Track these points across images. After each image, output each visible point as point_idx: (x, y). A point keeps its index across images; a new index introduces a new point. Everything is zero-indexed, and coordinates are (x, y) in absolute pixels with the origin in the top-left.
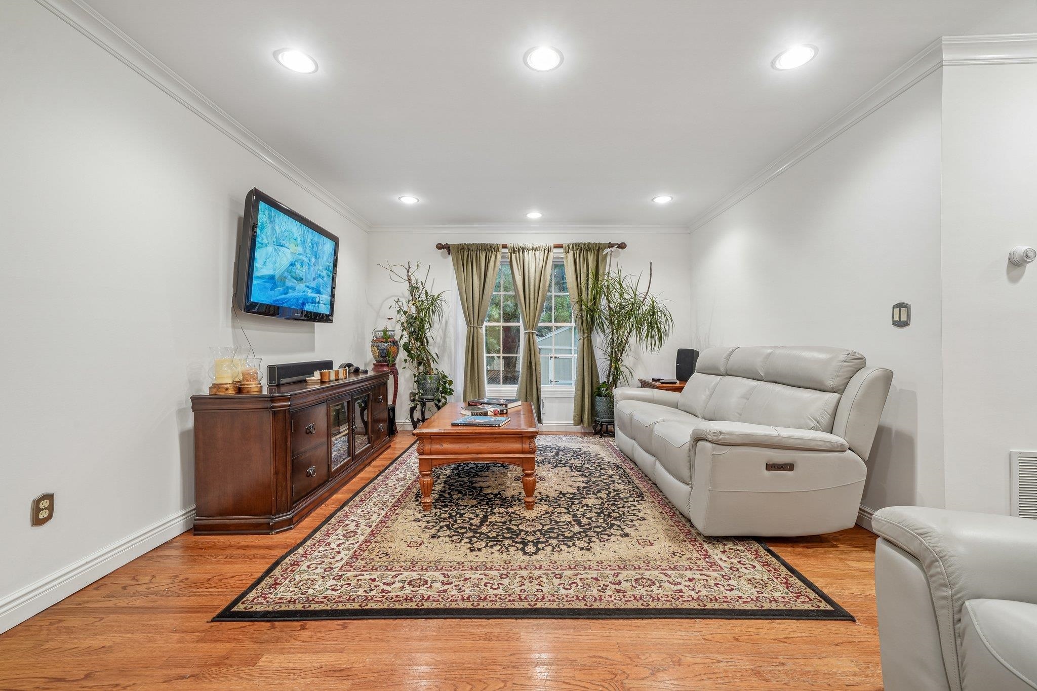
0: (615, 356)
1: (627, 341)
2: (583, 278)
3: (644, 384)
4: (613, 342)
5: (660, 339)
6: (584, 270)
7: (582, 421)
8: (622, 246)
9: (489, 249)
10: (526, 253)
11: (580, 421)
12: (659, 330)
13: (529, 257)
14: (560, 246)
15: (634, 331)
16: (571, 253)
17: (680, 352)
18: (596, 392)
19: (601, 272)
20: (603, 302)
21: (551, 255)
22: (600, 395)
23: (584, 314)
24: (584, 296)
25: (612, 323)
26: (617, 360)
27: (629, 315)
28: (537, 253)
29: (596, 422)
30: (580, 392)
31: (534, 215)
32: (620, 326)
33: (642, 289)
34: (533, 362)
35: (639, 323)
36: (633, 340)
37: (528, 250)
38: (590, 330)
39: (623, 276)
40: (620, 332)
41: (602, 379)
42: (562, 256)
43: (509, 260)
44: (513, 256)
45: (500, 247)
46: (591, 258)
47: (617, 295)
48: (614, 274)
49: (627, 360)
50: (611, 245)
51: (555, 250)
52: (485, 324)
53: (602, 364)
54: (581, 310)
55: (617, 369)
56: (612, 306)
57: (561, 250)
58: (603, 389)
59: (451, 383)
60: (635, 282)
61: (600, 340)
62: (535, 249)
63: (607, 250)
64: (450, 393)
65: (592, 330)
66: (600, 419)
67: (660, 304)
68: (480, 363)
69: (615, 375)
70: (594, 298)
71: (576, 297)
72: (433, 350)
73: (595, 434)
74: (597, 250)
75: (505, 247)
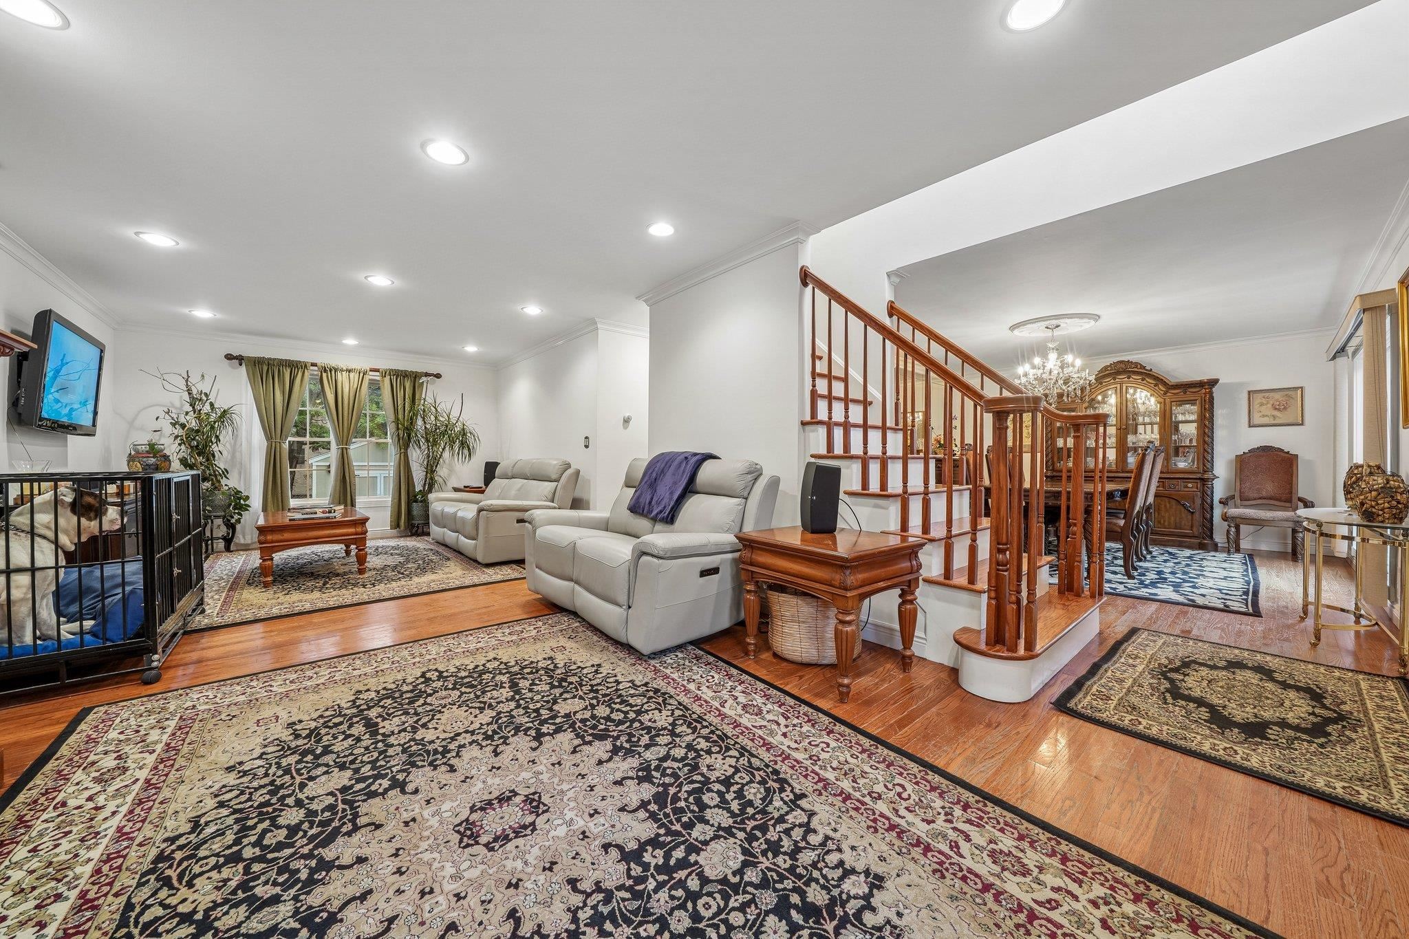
0: (431, 468)
1: (441, 456)
2: (400, 402)
3: (456, 490)
4: (429, 456)
5: (470, 455)
6: (400, 395)
7: (398, 526)
8: (438, 376)
9: (295, 366)
10: (339, 374)
11: (396, 524)
12: (469, 449)
13: (342, 378)
14: (377, 370)
15: (447, 448)
16: (388, 378)
17: (488, 464)
18: (412, 498)
19: (417, 397)
20: (420, 422)
21: (367, 378)
22: (416, 501)
23: (401, 432)
24: (400, 416)
25: (427, 441)
26: (433, 472)
27: (443, 433)
28: (352, 375)
29: (413, 526)
30: (396, 501)
31: (350, 341)
32: (435, 443)
33: (455, 414)
34: (347, 475)
35: (452, 442)
36: (446, 454)
37: (342, 370)
38: (407, 446)
39: (438, 402)
40: (435, 448)
41: (418, 488)
42: (378, 378)
43: (318, 377)
44: (324, 375)
45: (308, 365)
46: (408, 384)
47: (433, 418)
48: (430, 400)
49: (442, 471)
50: (427, 375)
51: (371, 373)
52: (290, 439)
53: (418, 475)
54: (398, 429)
55: (432, 479)
56: (428, 426)
57: (377, 374)
58: (419, 497)
59: (247, 498)
60: (449, 408)
61: (416, 456)
62: (349, 371)
63: (424, 379)
64: (246, 508)
65: (408, 446)
66: (416, 522)
67: (470, 425)
68: (283, 478)
69: (431, 484)
70: (411, 419)
71: (392, 417)
72: (221, 463)
73: (412, 535)
74: (415, 377)
75: (314, 365)
